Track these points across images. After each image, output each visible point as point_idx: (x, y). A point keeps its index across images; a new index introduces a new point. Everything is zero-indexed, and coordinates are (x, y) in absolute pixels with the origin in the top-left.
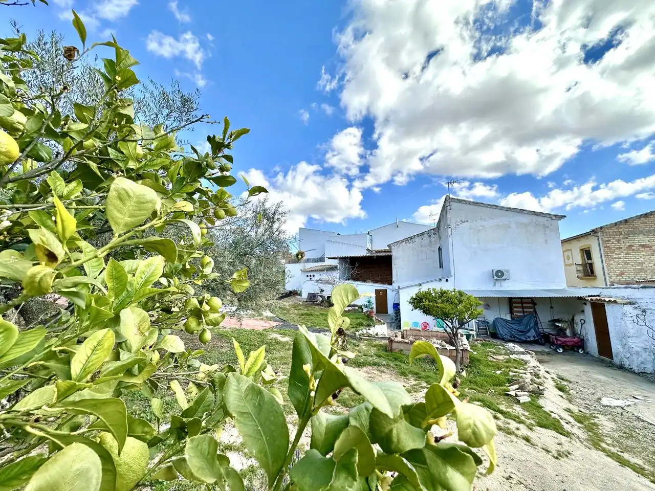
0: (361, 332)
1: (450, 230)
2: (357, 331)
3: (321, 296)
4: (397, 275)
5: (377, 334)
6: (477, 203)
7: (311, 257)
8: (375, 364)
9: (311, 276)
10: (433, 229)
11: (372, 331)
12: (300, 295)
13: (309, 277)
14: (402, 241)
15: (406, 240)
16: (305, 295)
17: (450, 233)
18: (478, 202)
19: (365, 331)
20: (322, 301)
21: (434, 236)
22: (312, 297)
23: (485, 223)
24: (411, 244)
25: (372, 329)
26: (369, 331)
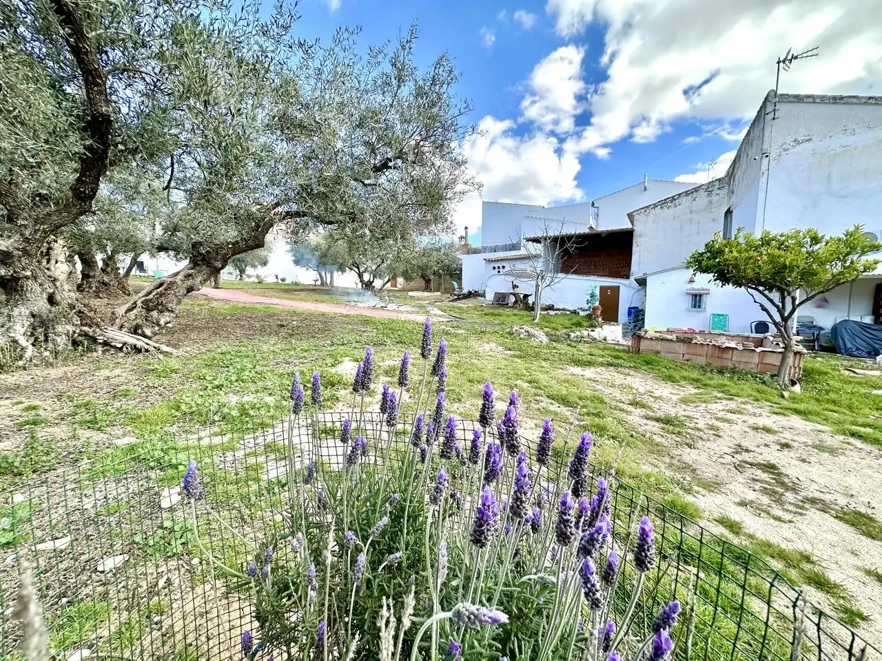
0: (578, 333)
1: (765, 160)
2: (572, 331)
3: (514, 295)
4: (640, 263)
5: (605, 339)
6: (842, 98)
7: (500, 244)
8: (610, 365)
9: (499, 267)
10: (719, 180)
11: (598, 333)
12: (483, 295)
13: (497, 270)
14: (655, 206)
15: (663, 203)
16: (490, 297)
17: (764, 167)
18: (845, 95)
19: (585, 333)
20: (516, 302)
21: (719, 192)
22: (501, 300)
23: (850, 140)
24: (672, 210)
25: (598, 330)
26: (591, 333)
